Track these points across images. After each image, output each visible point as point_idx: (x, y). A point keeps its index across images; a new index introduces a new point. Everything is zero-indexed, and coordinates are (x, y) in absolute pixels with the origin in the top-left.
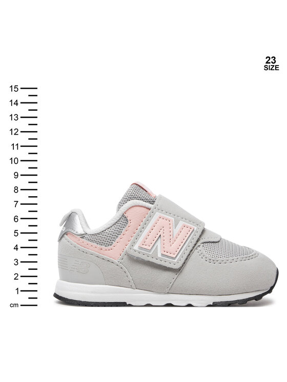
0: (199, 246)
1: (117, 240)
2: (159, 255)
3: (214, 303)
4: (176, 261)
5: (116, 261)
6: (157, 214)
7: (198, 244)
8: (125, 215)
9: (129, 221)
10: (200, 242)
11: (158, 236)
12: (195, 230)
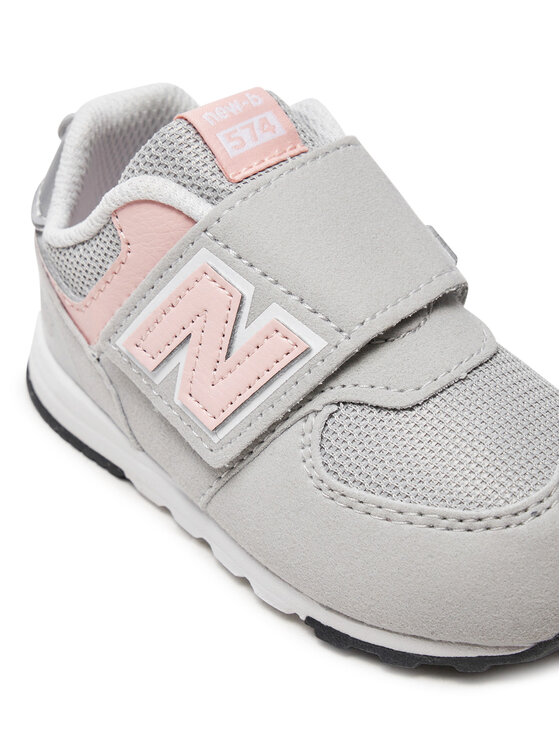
0: (316, 412)
2: (177, 400)
7: (318, 402)
8: (114, 220)
9: (124, 246)
10: (329, 395)
11: (184, 334)
12: (316, 349)
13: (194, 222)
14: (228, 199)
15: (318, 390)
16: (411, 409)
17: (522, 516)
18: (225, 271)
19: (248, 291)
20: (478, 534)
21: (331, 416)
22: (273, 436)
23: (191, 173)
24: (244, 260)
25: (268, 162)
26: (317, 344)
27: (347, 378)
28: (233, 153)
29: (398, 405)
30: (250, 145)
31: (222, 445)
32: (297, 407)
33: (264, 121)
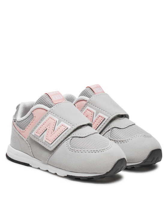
0: (69, 139)
1: (27, 127)
2: (44, 141)
3: (67, 175)
4: (51, 146)
5: (25, 139)
6: (50, 115)
7: (69, 137)
8: (33, 113)
9: (34, 117)
10: (71, 136)
11: (46, 129)
12: (69, 128)
13: (47, 111)
14: (54, 106)
15: (69, 135)
16: (85, 137)
17: (104, 150)
18: (53, 117)
19: (58, 120)
20: (97, 153)
21: (71, 139)
22: (61, 144)
23: (47, 102)
24: (57, 115)
25: (60, 102)
26: (69, 127)
27: (74, 133)
28: (54, 100)
29: (83, 136)
30: (57, 99)
31: (52, 147)
32: (66, 138)
33: (59, 96)
